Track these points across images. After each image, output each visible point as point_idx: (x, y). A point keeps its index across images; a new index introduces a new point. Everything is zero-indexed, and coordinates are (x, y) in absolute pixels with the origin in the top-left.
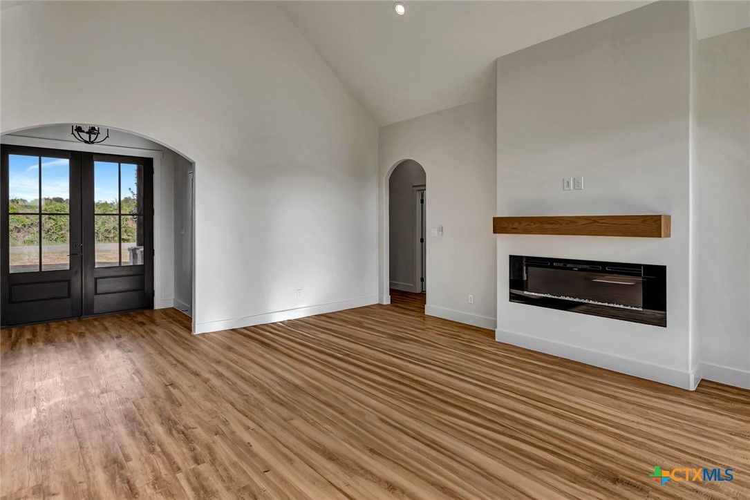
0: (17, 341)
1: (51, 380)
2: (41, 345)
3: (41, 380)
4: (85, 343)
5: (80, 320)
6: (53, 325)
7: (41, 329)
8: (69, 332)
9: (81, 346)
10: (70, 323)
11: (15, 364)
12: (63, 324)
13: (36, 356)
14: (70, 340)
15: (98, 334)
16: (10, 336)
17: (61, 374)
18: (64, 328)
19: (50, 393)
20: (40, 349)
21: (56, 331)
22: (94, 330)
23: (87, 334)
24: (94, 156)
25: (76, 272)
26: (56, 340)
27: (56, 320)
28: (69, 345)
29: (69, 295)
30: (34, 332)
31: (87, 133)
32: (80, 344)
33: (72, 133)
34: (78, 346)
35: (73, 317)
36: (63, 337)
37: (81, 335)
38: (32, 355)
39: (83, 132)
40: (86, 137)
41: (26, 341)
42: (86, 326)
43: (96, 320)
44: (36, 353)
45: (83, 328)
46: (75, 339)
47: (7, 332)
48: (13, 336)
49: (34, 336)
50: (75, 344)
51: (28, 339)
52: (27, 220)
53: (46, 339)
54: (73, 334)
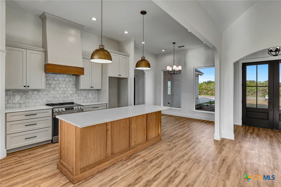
0: (247, 131)
1: (254, 152)
2: (254, 136)
3: (251, 150)
4: (272, 141)
5: (272, 130)
6: (261, 129)
7: (256, 130)
8: (266, 134)
9: (270, 142)
10: (268, 130)
11: (244, 140)
12: (265, 130)
13: (251, 139)
14: (266, 138)
15: (279, 139)
16: (246, 129)
17: (259, 151)
18: (265, 131)
19: (253, 157)
20: (254, 137)
21: (261, 132)
22: (278, 136)
23: (274, 137)
24: (279, 61)
25: (271, 110)
26: (261, 136)
27: (263, 127)
28: (265, 139)
29: (268, 119)
30: (254, 129)
31: (274, 52)
32: (270, 141)
33: (268, 53)
34: (269, 141)
35: (269, 128)
36: (263, 135)
37: (271, 137)
38: (250, 139)
39: (273, 51)
40: (274, 53)
41: (250, 132)
42: (274, 134)
43: (279, 132)
44: (252, 138)
45: (273, 134)
46: (268, 138)
47: (245, 127)
48: (247, 129)
49: (253, 132)
50: (268, 140)
51: (251, 132)
52: (260, 89)
53: (257, 134)
54: (268, 135)
